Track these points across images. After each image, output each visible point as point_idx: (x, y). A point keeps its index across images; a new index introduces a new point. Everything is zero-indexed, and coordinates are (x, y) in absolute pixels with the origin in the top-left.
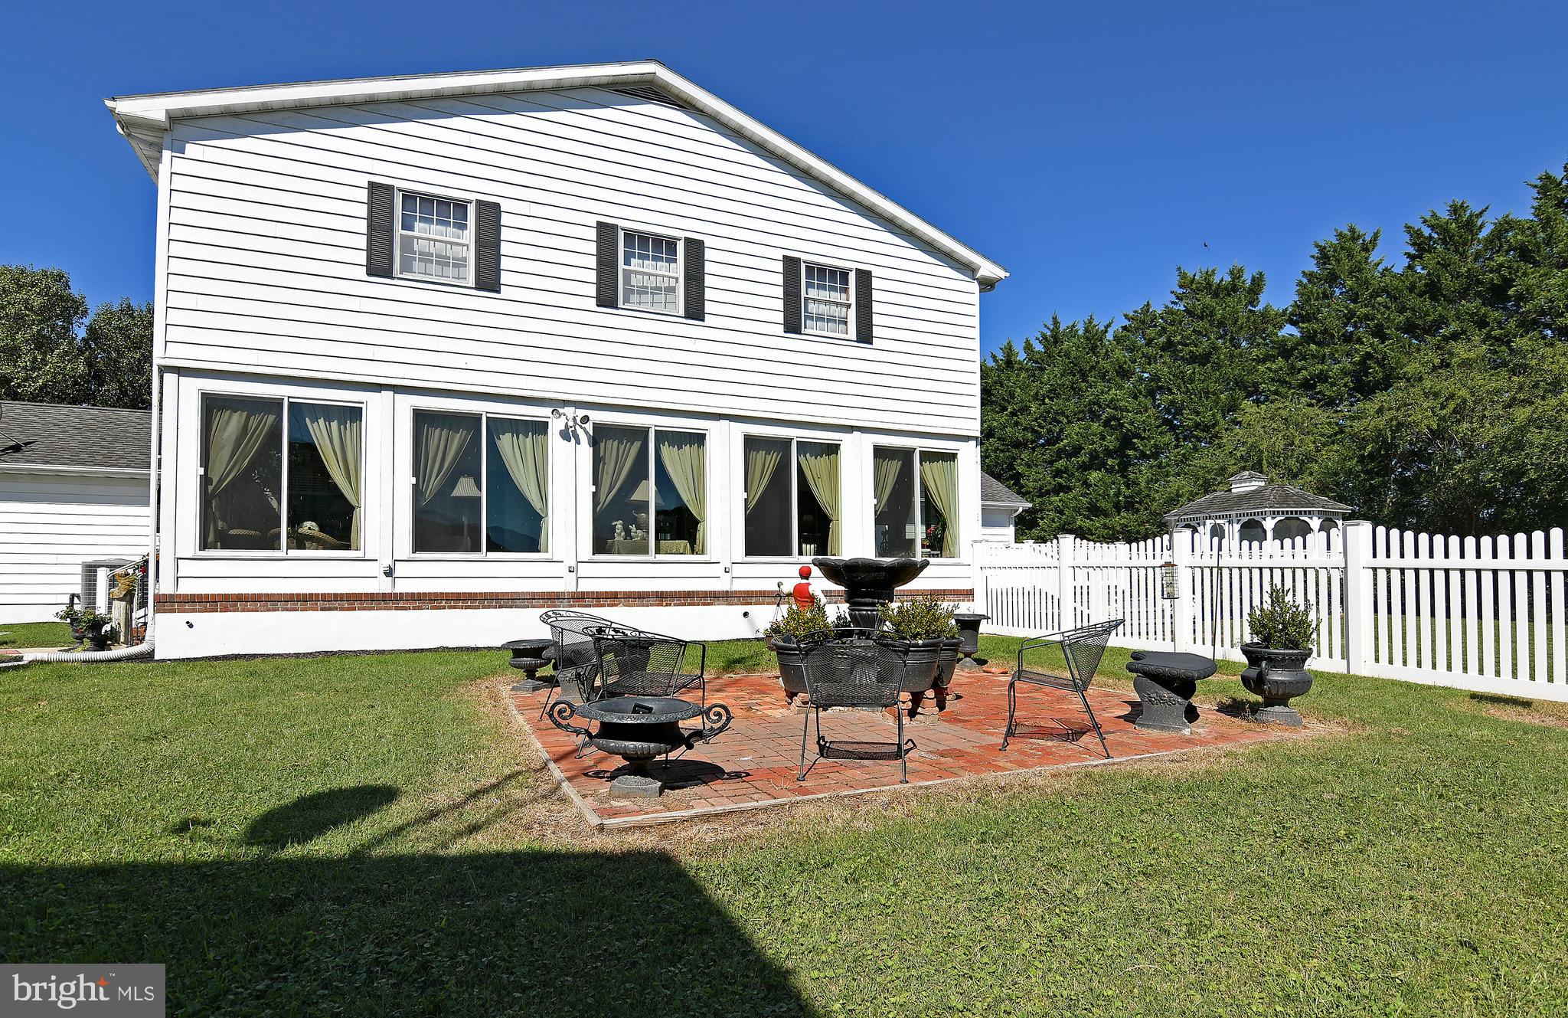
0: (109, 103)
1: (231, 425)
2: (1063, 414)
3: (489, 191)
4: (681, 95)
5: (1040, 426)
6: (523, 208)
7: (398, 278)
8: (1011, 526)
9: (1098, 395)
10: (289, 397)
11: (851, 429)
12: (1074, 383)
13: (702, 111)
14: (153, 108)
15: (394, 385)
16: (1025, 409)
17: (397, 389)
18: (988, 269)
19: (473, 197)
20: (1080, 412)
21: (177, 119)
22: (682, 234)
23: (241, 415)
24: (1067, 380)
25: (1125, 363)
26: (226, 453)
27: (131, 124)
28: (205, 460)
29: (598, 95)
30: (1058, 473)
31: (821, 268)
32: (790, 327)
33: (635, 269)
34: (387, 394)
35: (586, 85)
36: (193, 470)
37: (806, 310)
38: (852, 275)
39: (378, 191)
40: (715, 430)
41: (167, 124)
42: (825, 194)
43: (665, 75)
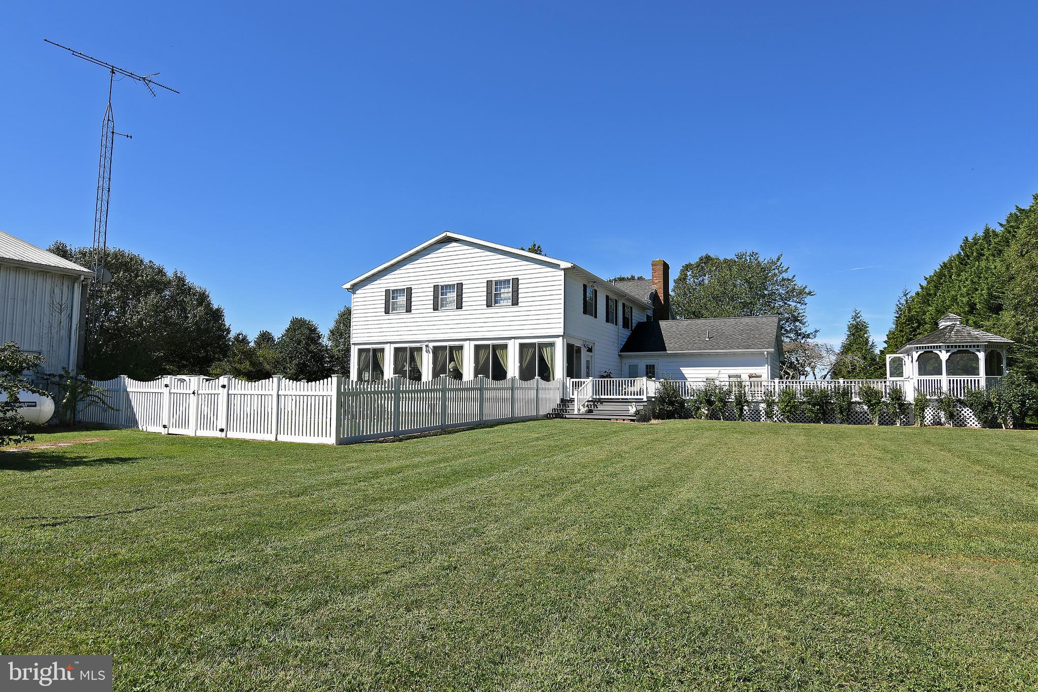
0: (342, 286)
1: (363, 355)
3: (408, 285)
4: (456, 238)
6: (417, 286)
7: (391, 313)
10: (372, 347)
11: (510, 338)
13: (463, 240)
14: (348, 286)
15: (390, 341)
17: (391, 343)
18: (565, 264)
19: (405, 287)
21: (354, 286)
22: (456, 282)
23: (365, 353)
26: (362, 362)
27: (347, 289)
28: (359, 364)
29: (438, 246)
31: (500, 282)
32: (489, 305)
33: (444, 296)
34: (389, 344)
35: (431, 245)
36: (356, 367)
37: (495, 297)
38: (511, 281)
39: (387, 291)
40: (466, 344)
41: (352, 287)
42: (500, 254)
43: (449, 234)
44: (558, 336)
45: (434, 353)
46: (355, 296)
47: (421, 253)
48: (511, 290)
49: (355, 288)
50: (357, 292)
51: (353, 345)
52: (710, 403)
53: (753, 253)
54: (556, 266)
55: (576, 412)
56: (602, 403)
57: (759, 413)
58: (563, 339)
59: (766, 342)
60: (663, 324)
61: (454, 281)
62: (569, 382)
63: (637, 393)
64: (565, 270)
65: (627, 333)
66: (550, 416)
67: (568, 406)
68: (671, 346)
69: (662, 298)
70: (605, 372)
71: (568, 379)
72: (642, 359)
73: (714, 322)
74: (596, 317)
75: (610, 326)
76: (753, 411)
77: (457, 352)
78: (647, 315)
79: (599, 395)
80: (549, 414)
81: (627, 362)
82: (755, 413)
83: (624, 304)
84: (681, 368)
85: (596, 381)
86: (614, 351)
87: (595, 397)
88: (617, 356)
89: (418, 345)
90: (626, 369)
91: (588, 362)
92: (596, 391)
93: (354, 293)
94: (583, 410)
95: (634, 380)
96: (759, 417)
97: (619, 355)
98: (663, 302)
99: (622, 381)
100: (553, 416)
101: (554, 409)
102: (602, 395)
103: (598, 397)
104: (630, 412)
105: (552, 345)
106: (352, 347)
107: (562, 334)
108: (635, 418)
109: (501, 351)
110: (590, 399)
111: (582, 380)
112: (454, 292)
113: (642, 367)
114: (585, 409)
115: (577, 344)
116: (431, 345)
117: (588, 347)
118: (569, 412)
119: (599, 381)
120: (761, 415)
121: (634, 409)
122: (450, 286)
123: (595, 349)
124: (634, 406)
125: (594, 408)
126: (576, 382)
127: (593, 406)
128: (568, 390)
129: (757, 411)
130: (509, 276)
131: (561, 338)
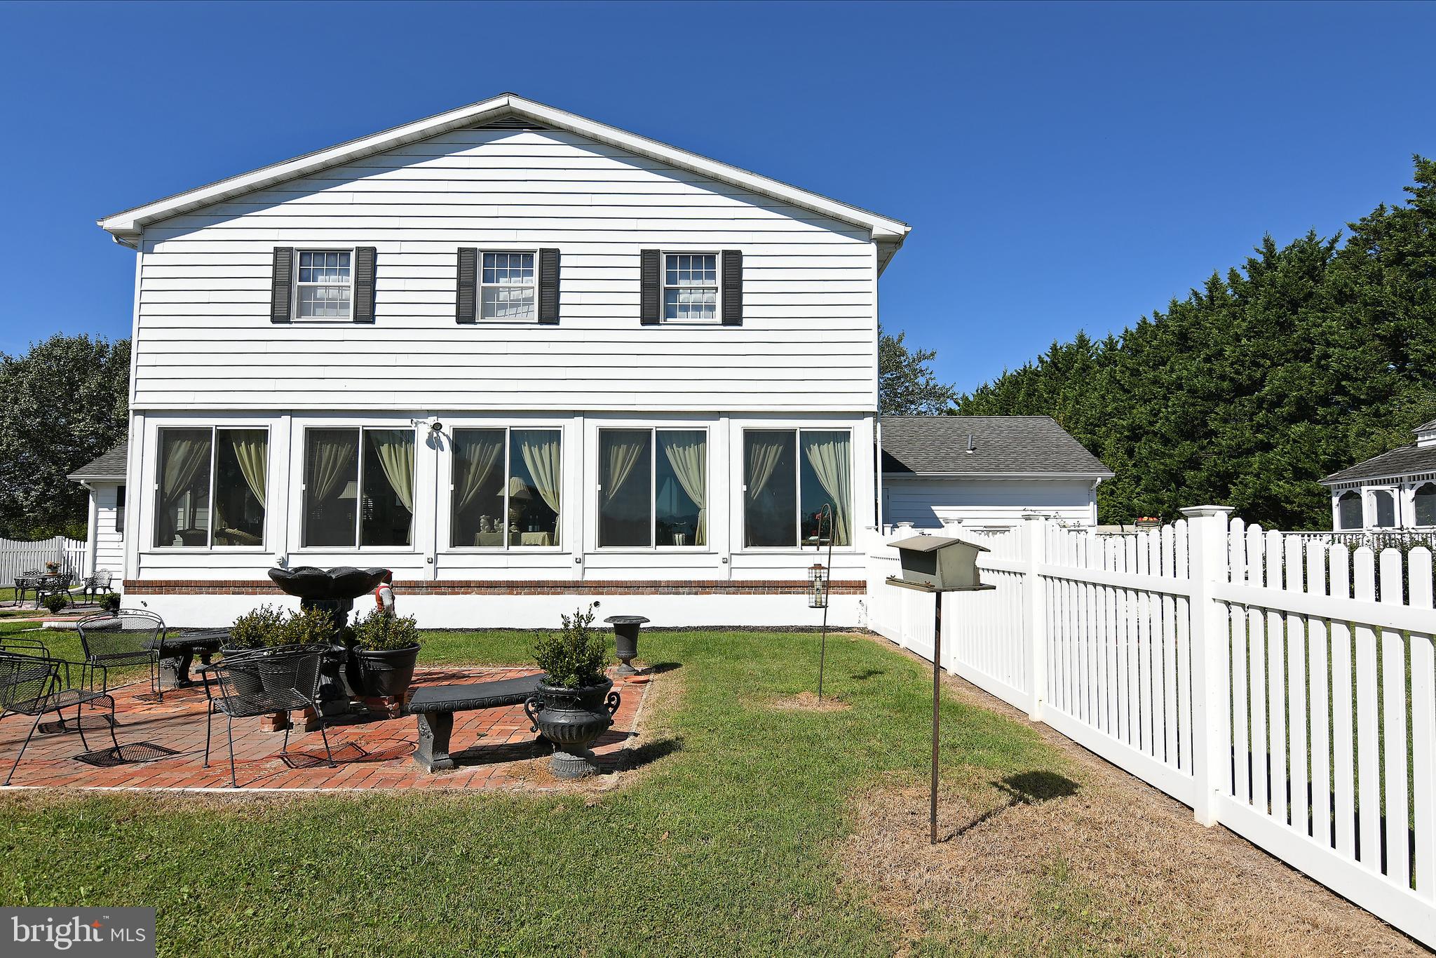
0: (99, 223)
1: (180, 451)
2: (1264, 356)
3: (360, 239)
4: (537, 118)
5: (1238, 372)
6: (395, 247)
7: (295, 322)
8: (1092, 503)
9: (1308, 329)
10: (216, 426)
11: (717, 415)
12: (1279, 317)
13: (560, 128)
14: (125, 221)
15: (291, 410)
16: (1220, 353)
17: (293, 413)
18: (884, 227)
19: (353, 245)
20: (1289, 351)
21: (146, 225)
22: (537, 246)
23: (187, 444)
24: (1271, 314)
25: (1346, 285)
26: (175, 472)
27: (120, 235)
28: (161, 477)
29: (472, 136)
30: (1258, 428)
31: (684, 258)
32: (648, 320)
33: (495, 285)
34: (286, 418)
35: (450, 130)
36: (151, 487)
37: (667, 299)
38: (718, 257)
39: (281, 254)
40: (570, 428)
41: (138, 230)
42: (685, 182)
43: (518, 104)
44: (861, 415)
45: (456, 448)
46: (149, 259)
47: (409, 150)
48: (718, 282)
49: (151, 232)
50: (158, 248)
51: (139, 418)
58: (875, 422)
61: (530, 240)
64: (879, 241)
68: (911, 462)
84: (933, 508)
89: (397, 424)
93: (148, 250)
105: (840, 439)
106: (136, 423)
107: (875, 409)
109: (683, 449)
112: (531, 273)
116: (448, 425)
122: (515, 255)
130: (713, 241)
131: (871, 419)
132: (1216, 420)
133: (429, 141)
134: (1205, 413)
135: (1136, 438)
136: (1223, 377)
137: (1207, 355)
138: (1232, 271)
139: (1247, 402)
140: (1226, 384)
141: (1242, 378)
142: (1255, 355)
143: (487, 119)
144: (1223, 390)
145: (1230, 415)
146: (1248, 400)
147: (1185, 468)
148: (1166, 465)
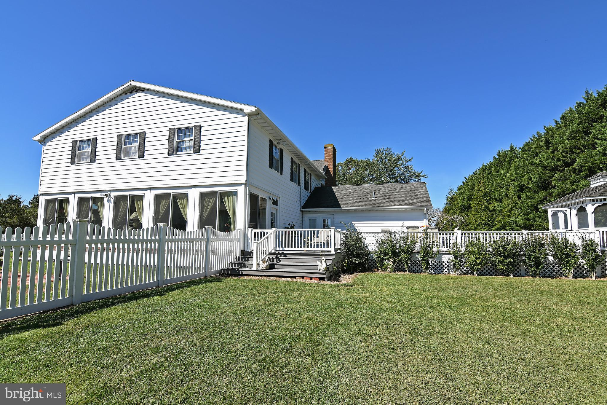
0: (33, 138)
3: (93, 135)
6: (102, 137)
7: (76, 164)
10: (58, 198)
11: (191, 187)
13: (148, 89)
15: (75, 192)
18: (247, 109)
19: (91, 138)
21: (45, 138)
22: (139, 131)
23: (51, 204)
26: (49, 212)
27: (38, 141)
28: (46, 214)
29: (123, 96)
31: (183, 129)
32: (170, 154)
33: (128, 146)
34: (73, 194)
35: (118, 96)
36: (43, 217)
37: (177, 145)
38: (194, 128)
39: (74, 143)
40: (146, 194)
41: (42, 139)
42: (184, 102)
43: (134, 83)
44: (240, 184)
45: (115, 203)
46: (46, 148)
47: (107, 104)
48: (193, 138)
49: (46, 140)
50: (47, 144)
51: (41, 197)
52: (395, 254)
53: (388, 149)
54: (240, 112)
55: (254, 268)
56: (285, 255)
57: (442, 264)
59: (423, 201)
60: (334, 188)
61: (137, 130)
62: (251, 233)
63: (321, 245)
64: (250, 115)
65: (307, 194)
66: (224, 272)
67: (248, 259)
68: (344, 203)
69: (331, 172)
70: (289, 224)
71: (250, 229)
72: (319, 214)
73: (375, 187)
74: (281, 174)
75: (294, 185)
76: (435, 262)
77: (139, 202)
78: (321, 184)
79: (282, 247)
80: (223, 269)
81: (307, 217)
82: (437, 264)
83: (305, 170)
84: (353, 222)
85: (279, 232)
86: (297, 207)
87: (278, 249)
88: (299, 212)
89: (98, 195)
90: (307, 222)
91: (273, 214)
92: (279, 243)
93: (45, 145)
94: (263, 266)
95: (318, 232)
96: (442, 268)
97: (302, 211)
98: (332, 175)
99: (305, 231)
100: (228, 272)
101: (232, 263)
102: (285, 247)
103: (281, 249)
104: (319, 268)
105: (234, 194)
107: (244, 182)
108: (325, 276)
109: (182, 200)
110: (273, 251)
111: (265, 231)
112: (137, 141)
113: (320, 222)
114: (266, 264)
115: (262, 195)
116: (113, 194)
117: (274, 200)
118: (247, 267)
119: (282, 231)
120: (444, 266)
121: (324, 266)
122: (133, 135)
123: (280, 202)
124: (323, 262)
125: (277, 261)
126: (258, 233)
127: (275, 260)
128: (250, 241)
129: (440, 262)
130: (191, 123)
131: (243, 186)
132: (555, 180)
133: (113, 100)
134: (551, 177)
135: (521, 190)
136: (559, 160)
137: (552, 150)
138: (570, 109)
139: (568, 171)
140: (560, 163)
141: (567, 159)
142: (571, 148)
143: (128, 90)
144: (558, 166)
145: (562, 177)
146: (568, 170)
147: (539, 204)
148: (531, 202)
